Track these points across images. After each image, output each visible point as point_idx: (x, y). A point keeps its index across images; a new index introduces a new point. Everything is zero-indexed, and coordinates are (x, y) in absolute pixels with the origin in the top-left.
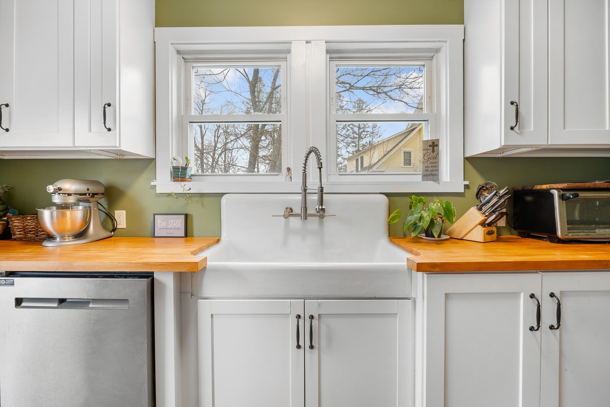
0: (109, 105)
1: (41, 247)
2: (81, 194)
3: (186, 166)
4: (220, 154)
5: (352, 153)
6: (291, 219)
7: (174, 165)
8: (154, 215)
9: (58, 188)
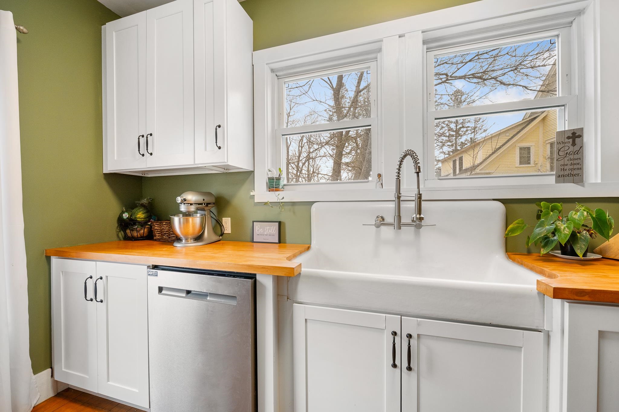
0: (219, 126)
1: (173, 246)
2: (199, 204)
3: (279, 176)
4: (304, 164)
5: (447, 154)
6: (383, 228)
7: (270, 176)
8: (253, 222)
9: (184, 199)
